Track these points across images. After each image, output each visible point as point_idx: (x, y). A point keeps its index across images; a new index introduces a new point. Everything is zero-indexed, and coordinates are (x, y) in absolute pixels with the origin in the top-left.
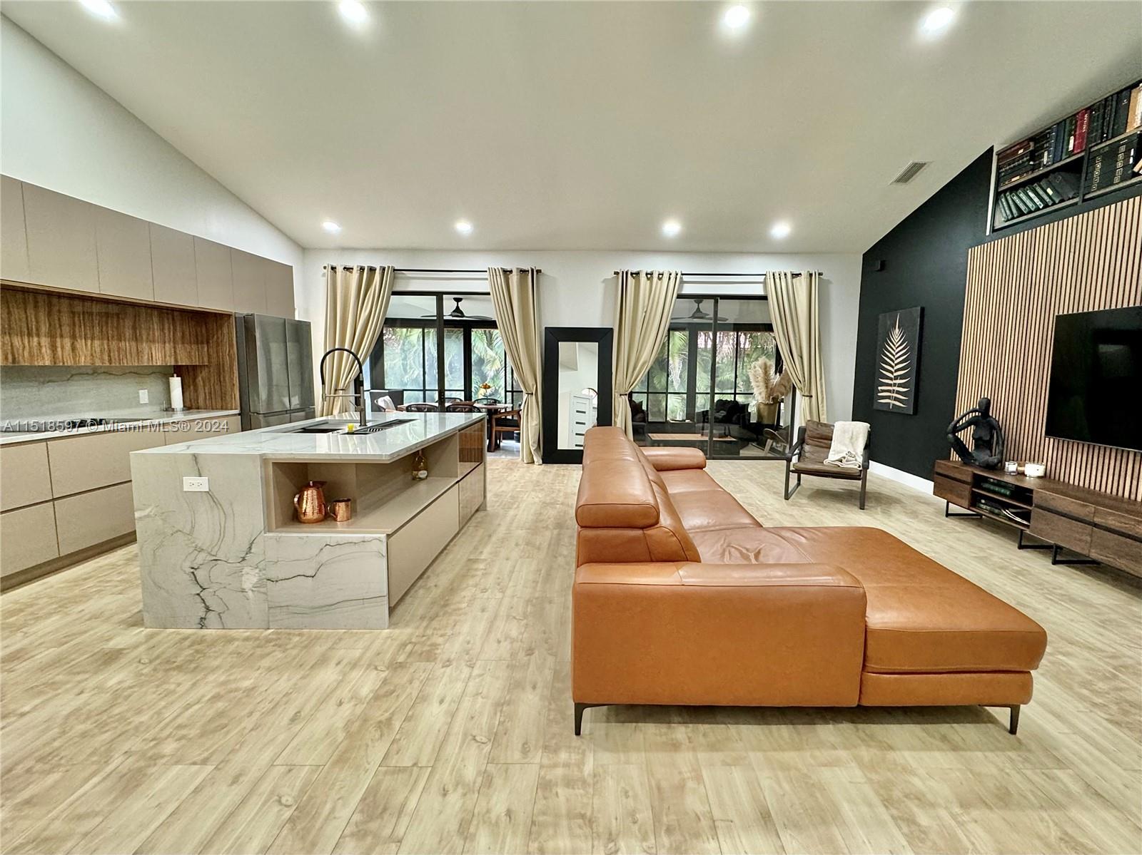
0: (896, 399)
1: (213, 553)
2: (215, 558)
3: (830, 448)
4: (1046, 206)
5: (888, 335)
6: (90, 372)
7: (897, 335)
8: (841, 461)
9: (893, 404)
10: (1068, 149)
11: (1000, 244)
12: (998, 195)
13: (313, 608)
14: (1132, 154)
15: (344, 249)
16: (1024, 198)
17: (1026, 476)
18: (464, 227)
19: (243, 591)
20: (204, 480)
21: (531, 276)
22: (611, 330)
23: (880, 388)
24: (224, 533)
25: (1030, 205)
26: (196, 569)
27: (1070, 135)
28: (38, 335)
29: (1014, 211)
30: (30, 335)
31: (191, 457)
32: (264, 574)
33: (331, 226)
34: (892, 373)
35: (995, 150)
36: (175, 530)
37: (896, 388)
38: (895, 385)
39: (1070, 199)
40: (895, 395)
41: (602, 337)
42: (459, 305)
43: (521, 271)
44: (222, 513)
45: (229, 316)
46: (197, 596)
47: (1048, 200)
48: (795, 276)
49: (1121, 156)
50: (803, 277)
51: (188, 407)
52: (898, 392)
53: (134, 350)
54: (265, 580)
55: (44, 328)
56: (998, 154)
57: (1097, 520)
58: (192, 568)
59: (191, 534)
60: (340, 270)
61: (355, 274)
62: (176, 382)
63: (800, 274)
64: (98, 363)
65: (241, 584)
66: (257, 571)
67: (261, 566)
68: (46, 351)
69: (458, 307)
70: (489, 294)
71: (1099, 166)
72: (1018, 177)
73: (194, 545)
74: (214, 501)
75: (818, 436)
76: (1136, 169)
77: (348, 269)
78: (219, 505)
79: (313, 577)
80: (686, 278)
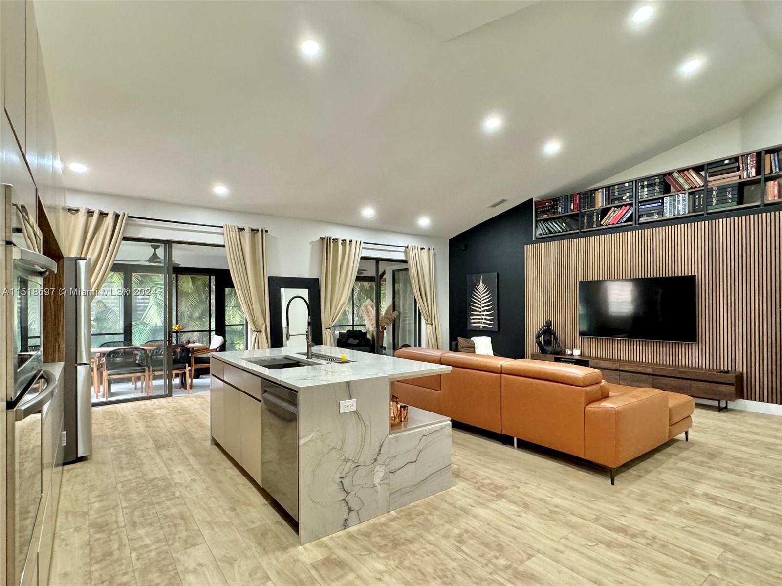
0: (484, 323)
1: (356, 461)
2: (357, 465)
4: (563, 231)
5: (474, 287)
7: (481, 287)
9: (483, 326)
10: (571, 208)
11: (542, 246)
12: (537, 221)
13: (415, 486)
14: (599, 217)
16: (552, 226)
19: (374, 486)
20: (354, 401)
23: (471, 317)
24: (364, 442)
25: (556, 229)
26: (343, 478)
27: (571, 202)
29: (547, 231)
31: (345, 383)
32: (388, 469)
34: (480, 309)
35: (534, 200)
36: (331, 447)
37: (484, 317)
38: (483, 315)
39: (574, 230)
40: (483, 321)
42: (156, 252)
44: (363, 425)
46: (343, 501)
47: (564, 229)
49: (595, 217)
52: (485, 319)
54: (388, 473)
56: (535, 203)
57: (621, 369)
58: (341, 478)
59: (341, 449)
65: (373, 481)
66: (383, 467)
67: (386, 462)
69: (155, 254)
70: (223, 246)
71: (586, 218)
72: (547, 215)
73: (343, 458)
74: (359, 418)
76: (602, 223)
78: (362, 420)
79: (415, 462)
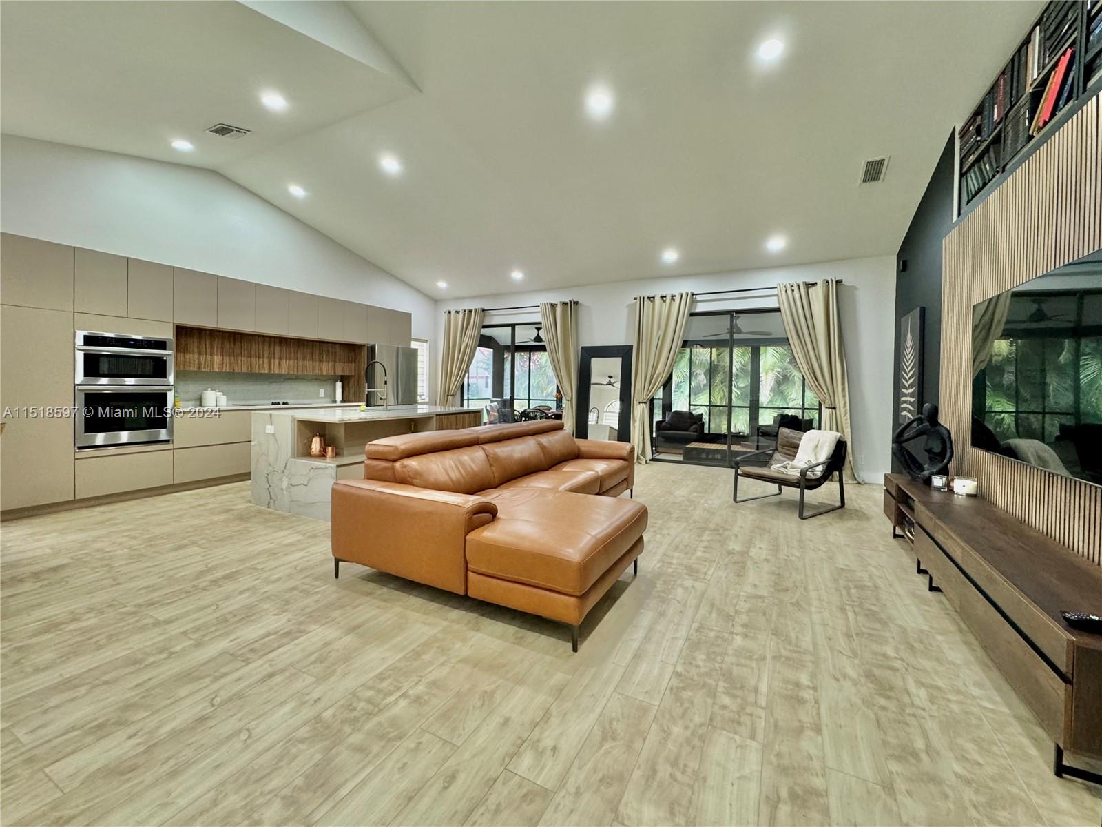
3: (795, 456)
6: (294, 377)
8: (786, 468)
15: (458, 299)
17: (954, 493)
18: (517, 275)
21: (572, 307)
22: (632, 347)
28: (263, 358)
30: (259, 358)
33: (442, 285)
41: (625, 353)
43: (563, 303)
45: (364, 346)
48: (808, 286)
50: (818, 285)
51: (343, 401)
53: (311, 367)
55: (266, 355)
60: (453, 313)
61: (461, 315)
62: (339, 385)
63: (816, 283)
64: (291, 373)
68: (266, 365)
75: (788, 444)
77: (457, 312)
80: (699, 298)
